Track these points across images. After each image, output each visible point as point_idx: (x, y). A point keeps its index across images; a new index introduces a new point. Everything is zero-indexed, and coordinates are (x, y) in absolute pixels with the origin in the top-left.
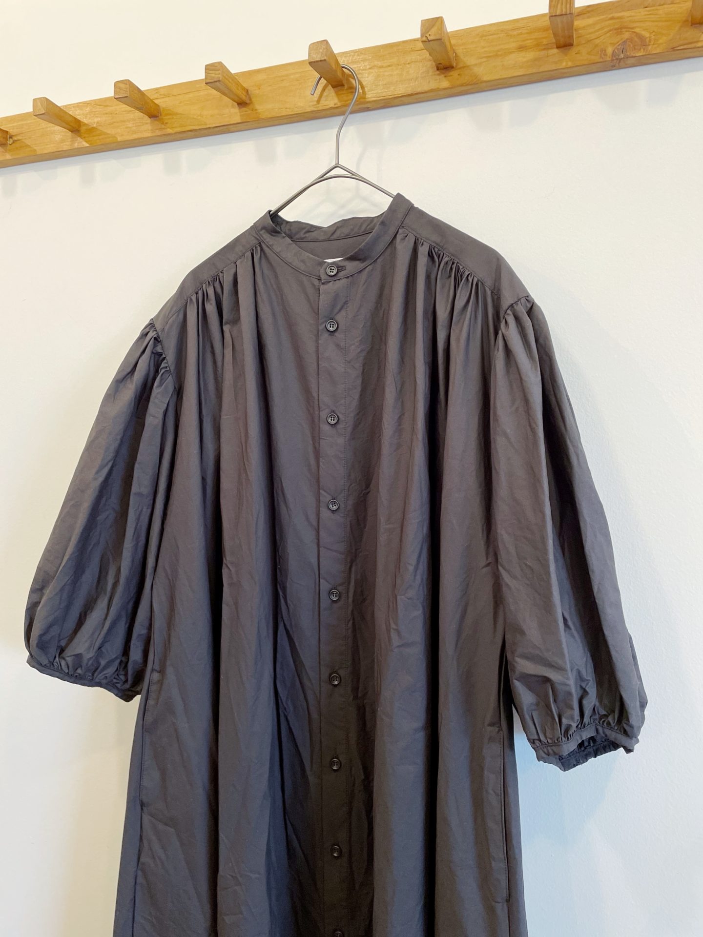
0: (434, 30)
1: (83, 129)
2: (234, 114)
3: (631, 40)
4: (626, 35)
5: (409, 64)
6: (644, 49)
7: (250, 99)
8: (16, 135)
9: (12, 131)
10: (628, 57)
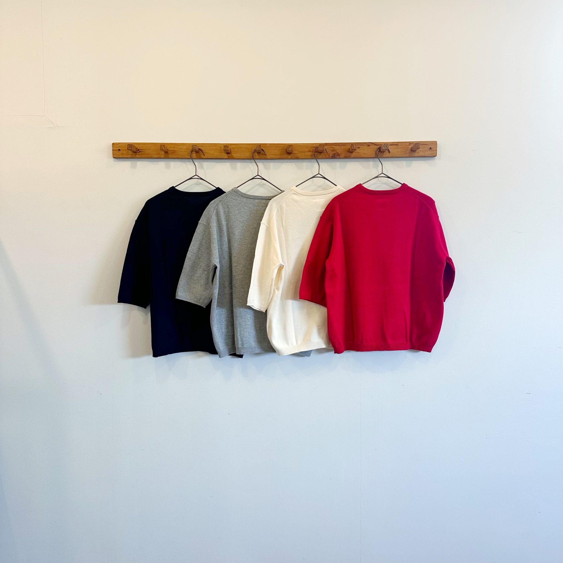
0: (291, 148)
1: (169, 152)
2: (226, 156)
3: (336, 153)
4: (335, 152)
5: (279, 150)
6: (339, 157)
7: (230, 151)
8: (140, 150)
9: (138, 148)
10: (335, 158)
